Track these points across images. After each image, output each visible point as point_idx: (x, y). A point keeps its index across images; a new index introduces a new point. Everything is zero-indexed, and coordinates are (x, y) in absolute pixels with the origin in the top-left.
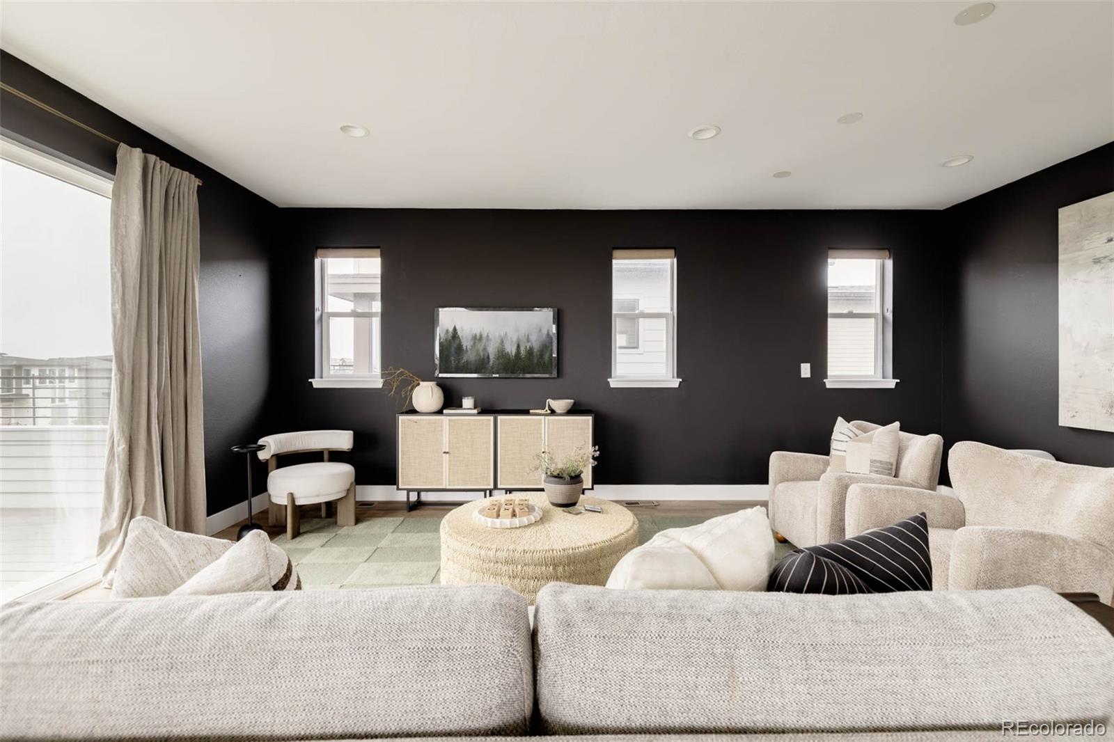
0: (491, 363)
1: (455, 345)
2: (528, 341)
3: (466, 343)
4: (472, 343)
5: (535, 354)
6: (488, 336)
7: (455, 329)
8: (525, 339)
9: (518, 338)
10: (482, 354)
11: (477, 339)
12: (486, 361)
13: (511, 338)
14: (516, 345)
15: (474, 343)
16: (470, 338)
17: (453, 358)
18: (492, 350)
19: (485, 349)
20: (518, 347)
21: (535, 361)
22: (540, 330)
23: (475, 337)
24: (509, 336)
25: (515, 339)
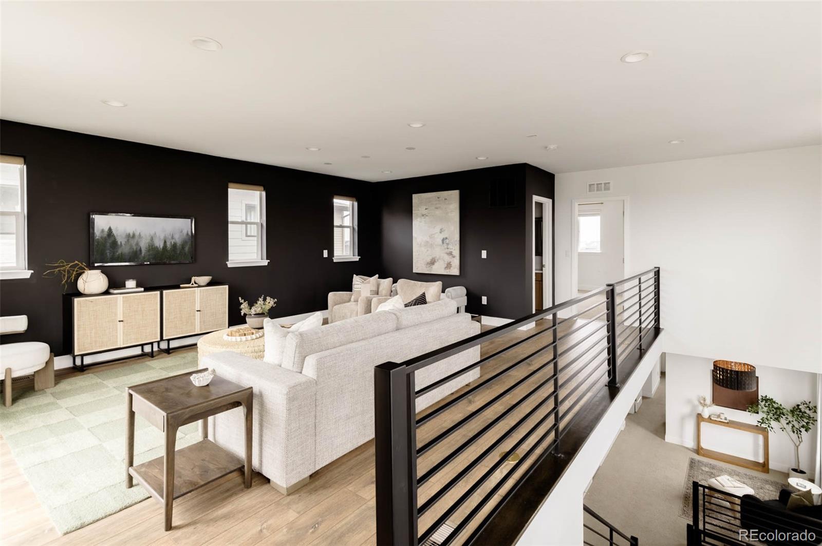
0: (143, 254)
1: (110, 241)
2: (173, 238)
3: (120, 240)
4: (126, 240)
5: (178, 247)
6: (140, 235)
7: (110, 229)
8: (170, 237)
9: (165, 237)
10: (135, 248)
11: (130, 237)
12: (139, 253)
13: (159, 237)
14: (163, 241)
15: (128, 240)
16: (124, 236)
17: (108, 251)
18: (144, 245)
19: (137, 244)
20: (165, 242)
21: (178, 252)
22: (182, 232)
23: (128, 236)
24: (157, 234)
25: (162, 237)
